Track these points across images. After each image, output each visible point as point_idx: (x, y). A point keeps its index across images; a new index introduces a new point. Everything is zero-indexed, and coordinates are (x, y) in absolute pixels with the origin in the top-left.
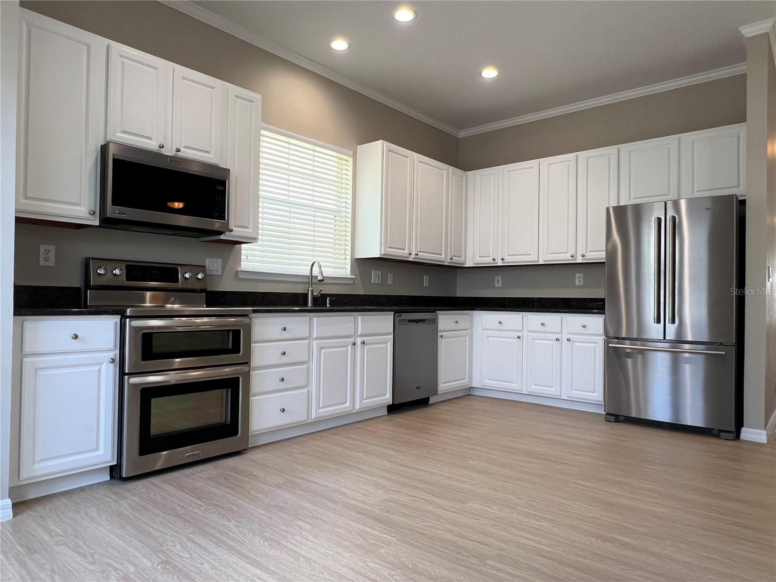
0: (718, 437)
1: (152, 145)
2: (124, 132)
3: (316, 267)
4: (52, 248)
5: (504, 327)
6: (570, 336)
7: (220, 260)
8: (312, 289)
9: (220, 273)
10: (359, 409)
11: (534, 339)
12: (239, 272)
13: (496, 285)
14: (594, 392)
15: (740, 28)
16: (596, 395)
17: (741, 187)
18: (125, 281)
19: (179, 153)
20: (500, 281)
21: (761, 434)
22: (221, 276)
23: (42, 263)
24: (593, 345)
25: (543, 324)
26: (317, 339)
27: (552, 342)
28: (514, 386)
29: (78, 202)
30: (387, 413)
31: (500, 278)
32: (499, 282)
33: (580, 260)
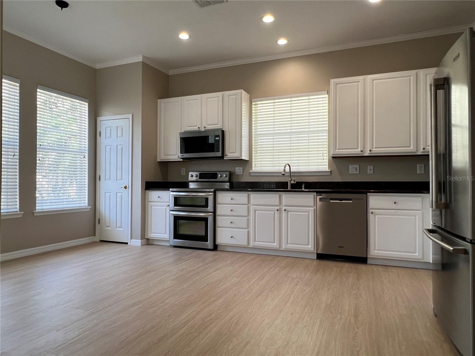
1: (196, 128)
2: (188, 127)
3: (287, 167)
4: (184, 169)
7: (241, 168)
8: (290, 179)
9: (241, 173)
10: (284, 248)
12: (251, 173)
18: (198, 179)
19: (206, 128)
22: (242, 175)
23: (182, 174)
26: (253, 205)
29: (176, 154)
30: (316, 258)
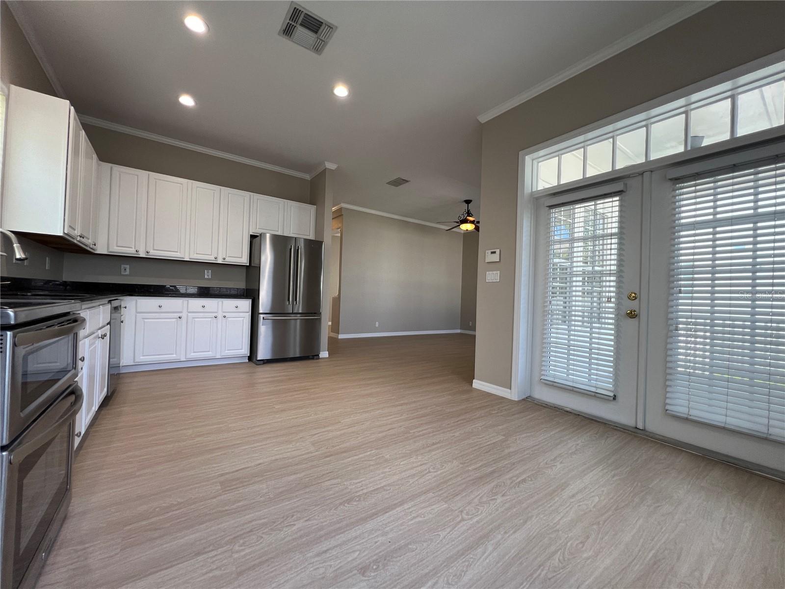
0: (313, 359)
5: (163, 309)
6: (225, 314)
11: (194, 318)
13: (122, 273)
14: (242, 349)
15: (326, 162)
16: (243, 351)
17: (311, 236)
20: (128, 270)
21: (326, 354)
24: (243, 319)
25: (203, 307)
27: (210, 319)
28: (174, 357)
31: (128, 267)
32: (126, 269)
33: (220, 261)
